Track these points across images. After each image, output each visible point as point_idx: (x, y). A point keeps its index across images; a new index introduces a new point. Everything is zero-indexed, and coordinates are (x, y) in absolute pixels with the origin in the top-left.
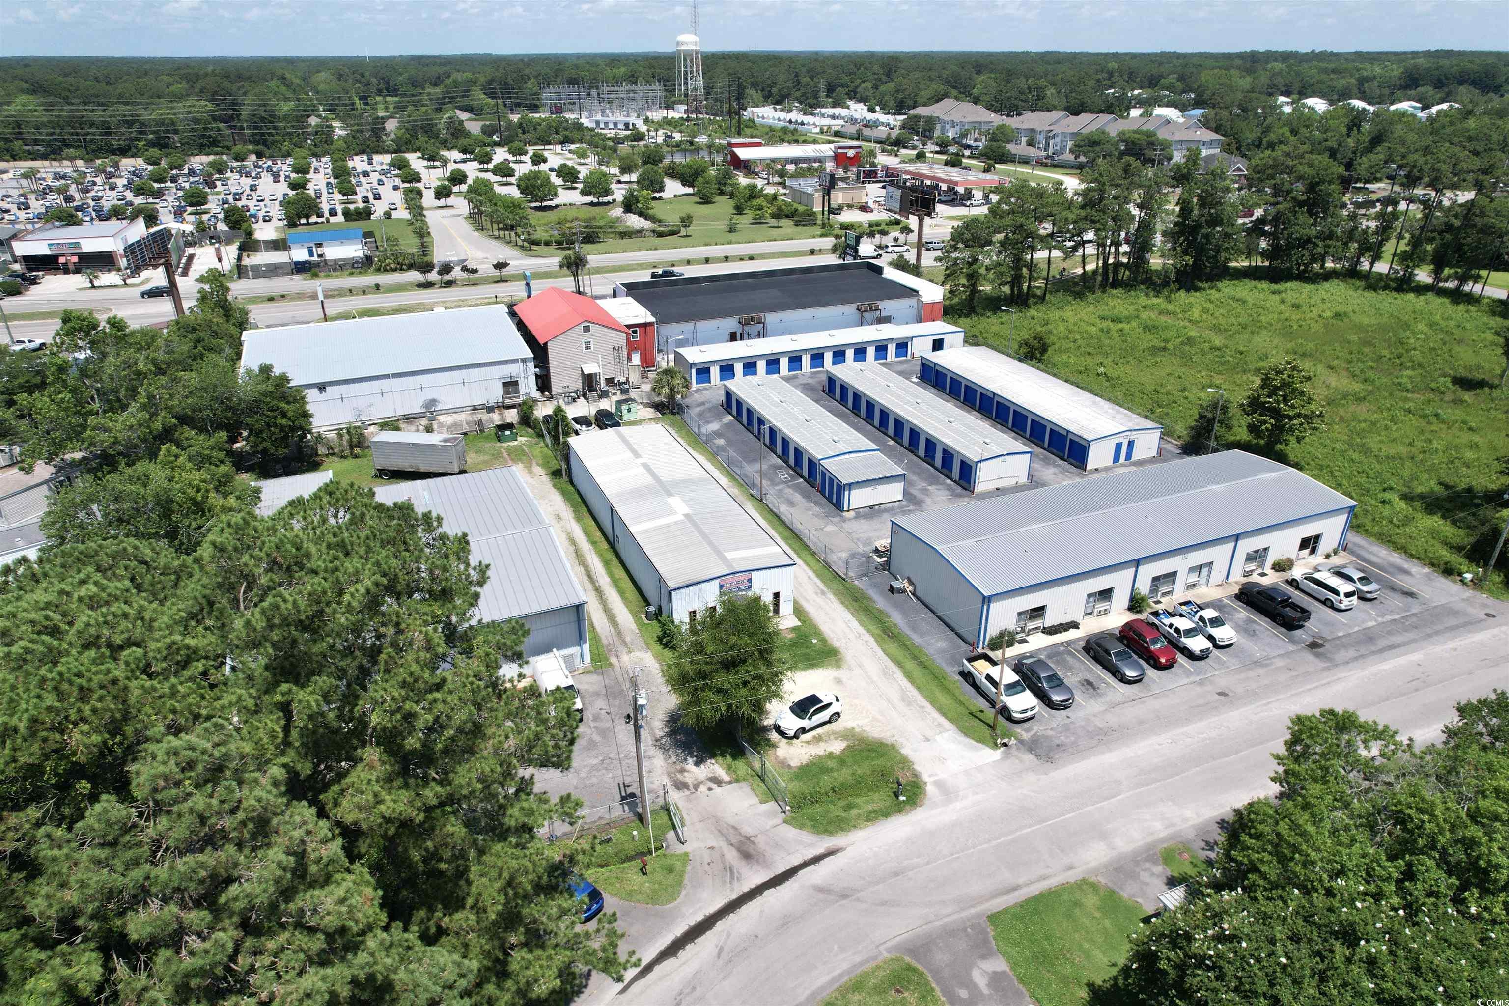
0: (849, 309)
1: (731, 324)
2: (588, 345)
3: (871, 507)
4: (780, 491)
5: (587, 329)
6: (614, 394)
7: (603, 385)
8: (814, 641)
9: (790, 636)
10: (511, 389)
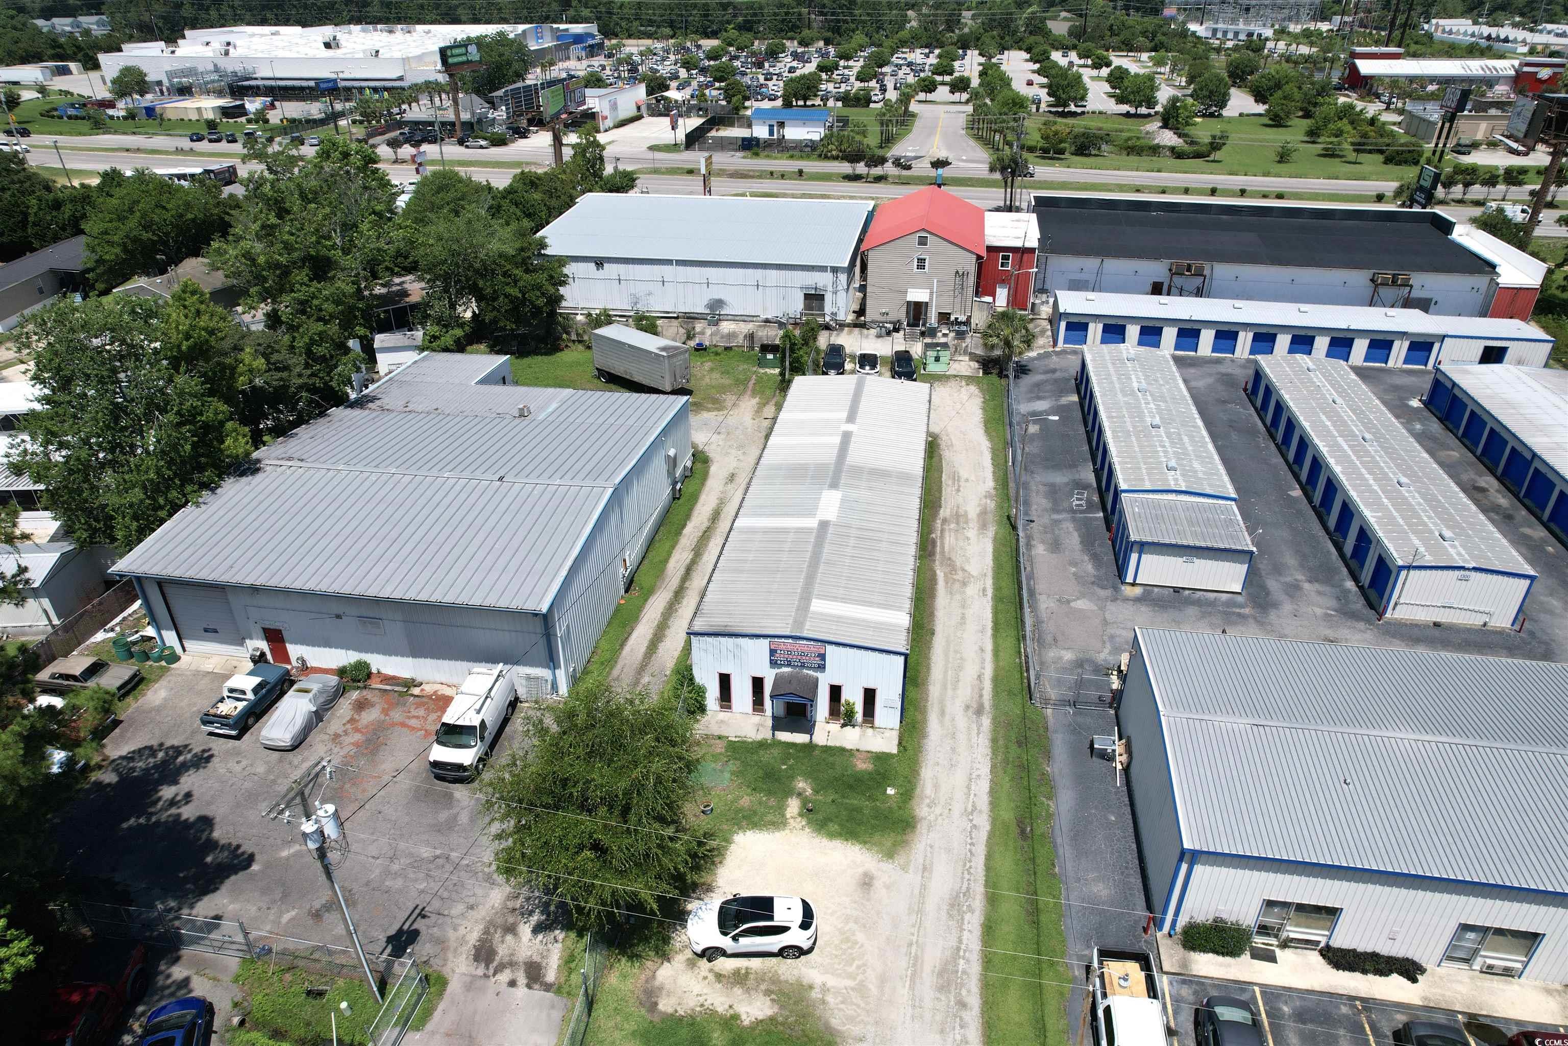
0: (1359, 278)
1: (1157, 269)
2: (921, 263)
3: (1177, 590)
4: (1057, 522)
5: (923, 241)
6: (945, 335)
7: (933, 320)
8: (890, 791)
9: (863, 766)
10: (815, 303)
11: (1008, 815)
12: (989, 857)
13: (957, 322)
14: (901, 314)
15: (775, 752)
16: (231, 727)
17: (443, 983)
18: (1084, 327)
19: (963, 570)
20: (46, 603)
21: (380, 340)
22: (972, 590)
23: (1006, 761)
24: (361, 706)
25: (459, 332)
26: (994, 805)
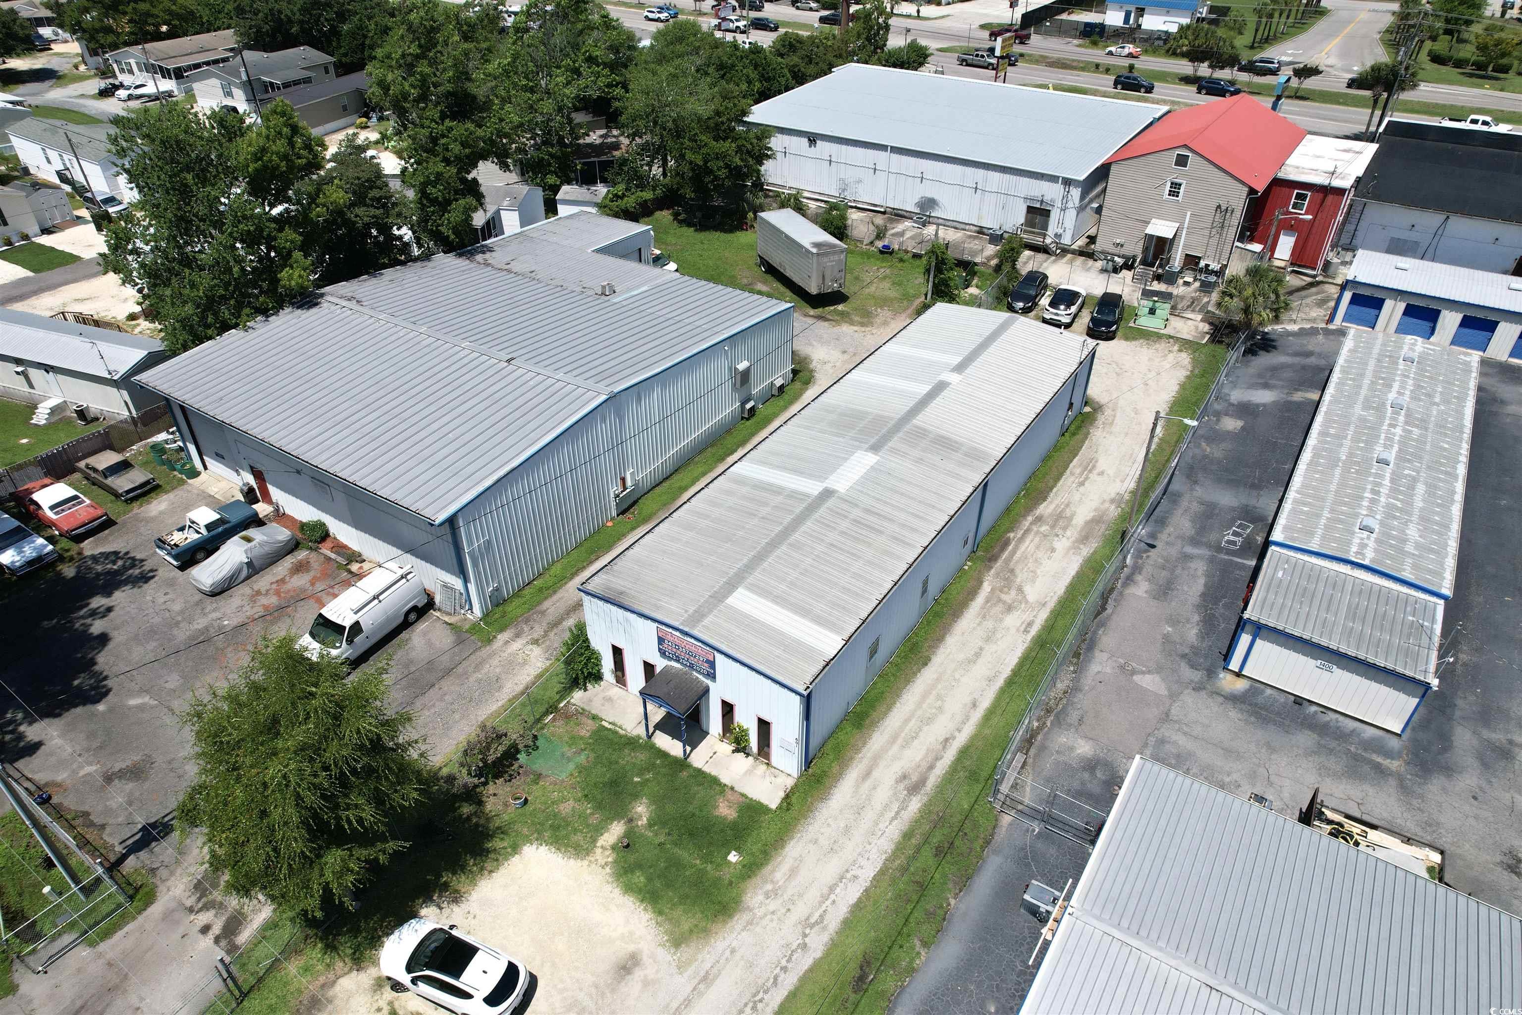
2: (1175, 188)
3: (1299, 701)
5: (1182, 161)
6: (1187, 284)
7: (1177, 261)
8: (733, 857)
9: (726, 811)
10: (1038, 219)
11: (855, 948)
12: (793, 995)
13: (1207, 270)
14: (1136, 249)
16: (176, 557)
18: (1377, 304)
19: (1020, 590)
22: (1013, 620)
23: (904, 870)
24: (300, 568)
26: (847, 924)
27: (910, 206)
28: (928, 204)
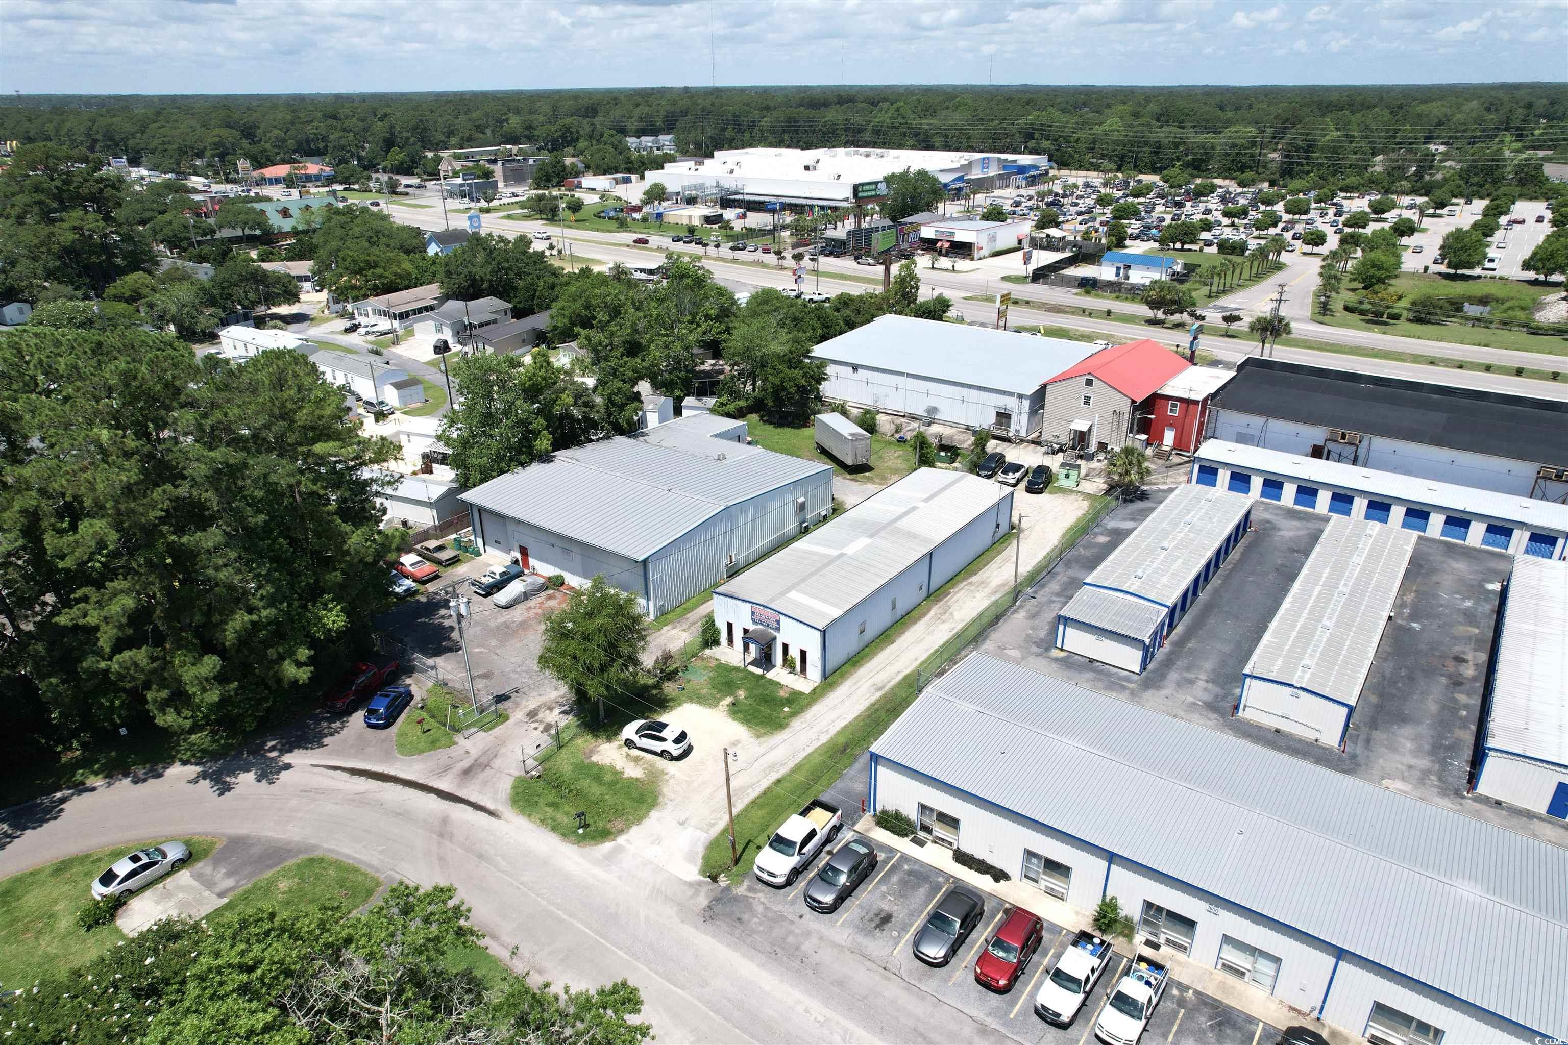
1: (1317, 434)
2: (1087, 400)
3: (1092, 661)
5: (1089, 383)
7: (1093, 448)
8: (786, 709)
9: (782, 694)
10: (1004, 420)
11: (842, 740)
13: (1112, 452)
14: (1068, 439)
15: (741, 675)
16: (483, 590)
17: (507, 718)
18: (1215, 472)
19: (951, 614)
20: (435, 511)
21: (689, 401)
22: (945, 627)
23: (869, 717)
24: (550, 597)
25: (742, 403)
26: (838, 733)
27: (921, 411)
28: (933, 410)
